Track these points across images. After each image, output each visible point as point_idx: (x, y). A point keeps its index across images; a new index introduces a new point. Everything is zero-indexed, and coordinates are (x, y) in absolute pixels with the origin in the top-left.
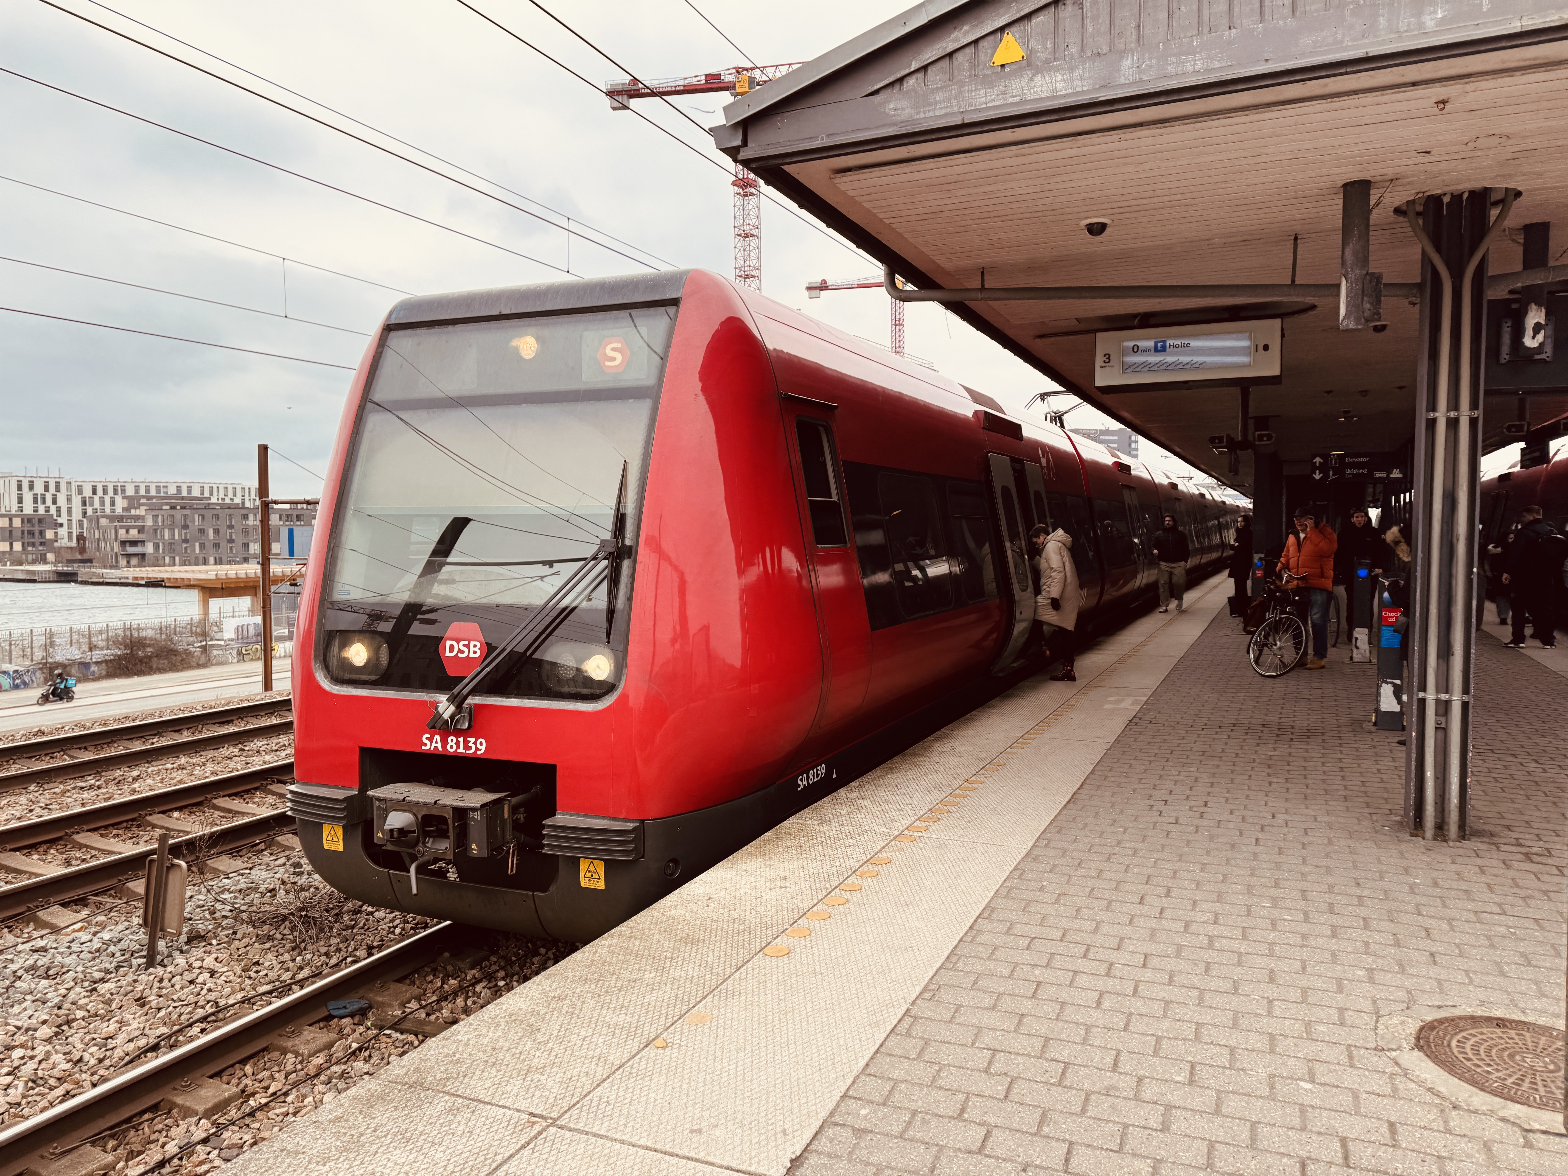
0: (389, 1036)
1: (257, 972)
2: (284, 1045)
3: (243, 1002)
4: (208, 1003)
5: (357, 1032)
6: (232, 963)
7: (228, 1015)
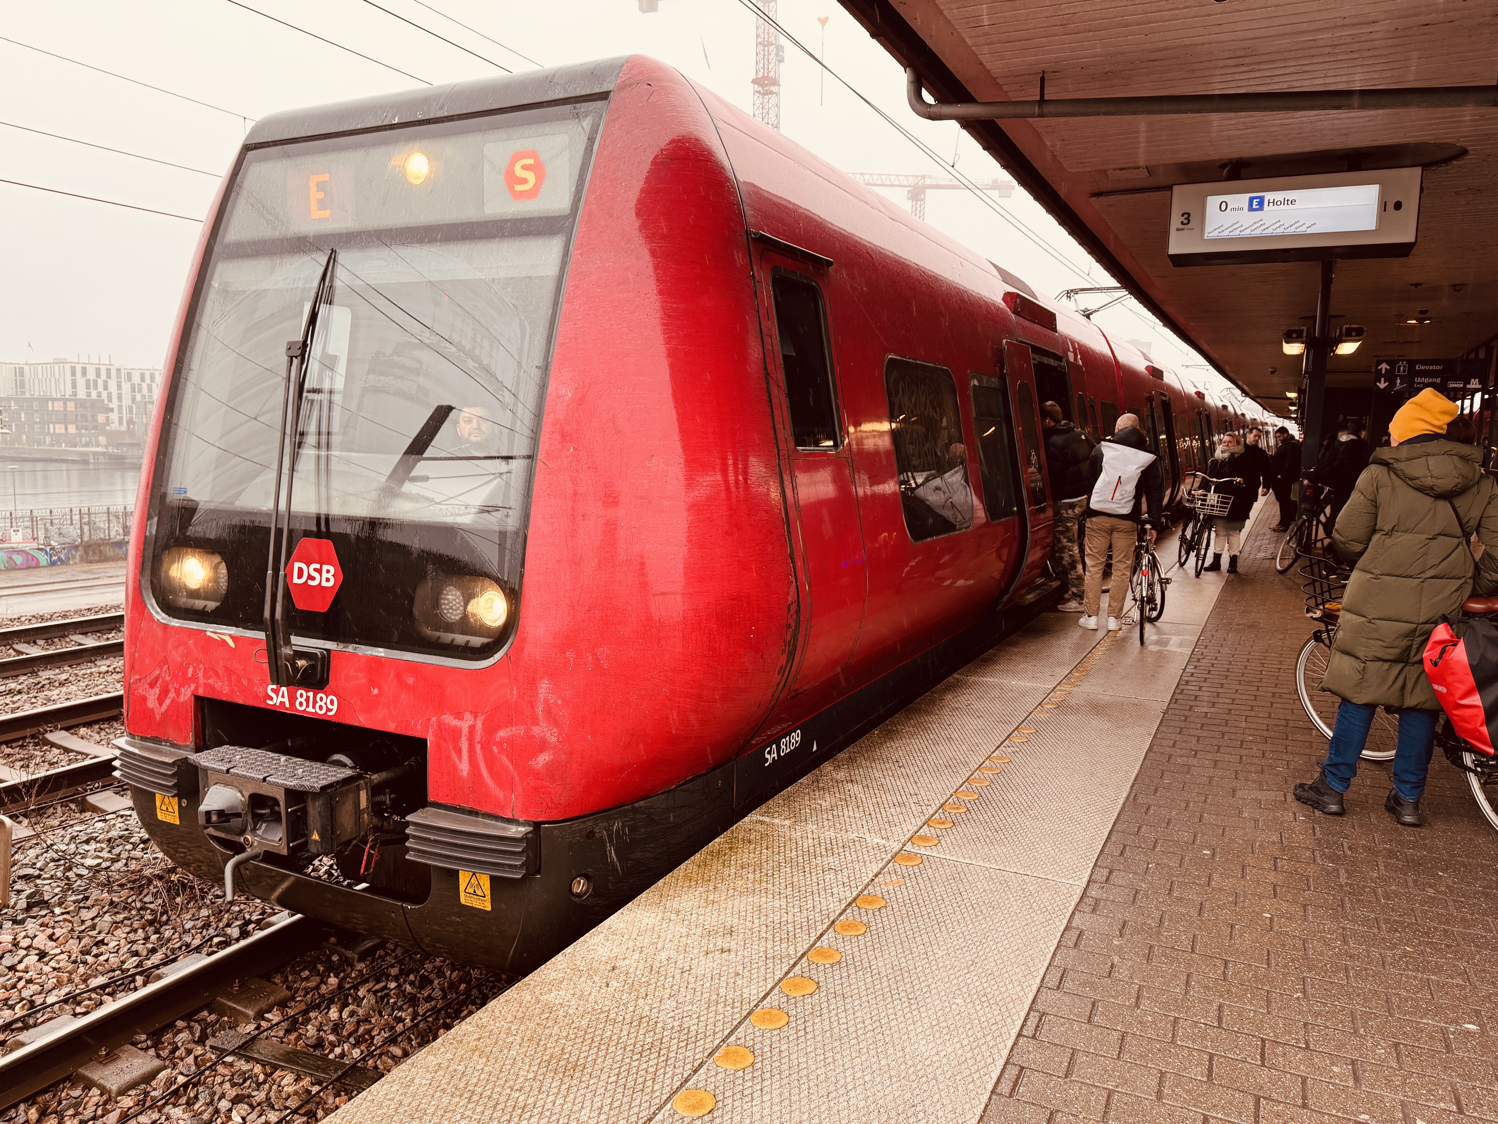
0: (231, 1065)
1: (96, 956)
2: (90, 1075)
3: (65, 1001)
4: (22, 999)
5: (192, 1057)
6: (71, 941)
7: (39, 1021)
